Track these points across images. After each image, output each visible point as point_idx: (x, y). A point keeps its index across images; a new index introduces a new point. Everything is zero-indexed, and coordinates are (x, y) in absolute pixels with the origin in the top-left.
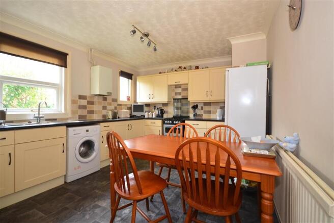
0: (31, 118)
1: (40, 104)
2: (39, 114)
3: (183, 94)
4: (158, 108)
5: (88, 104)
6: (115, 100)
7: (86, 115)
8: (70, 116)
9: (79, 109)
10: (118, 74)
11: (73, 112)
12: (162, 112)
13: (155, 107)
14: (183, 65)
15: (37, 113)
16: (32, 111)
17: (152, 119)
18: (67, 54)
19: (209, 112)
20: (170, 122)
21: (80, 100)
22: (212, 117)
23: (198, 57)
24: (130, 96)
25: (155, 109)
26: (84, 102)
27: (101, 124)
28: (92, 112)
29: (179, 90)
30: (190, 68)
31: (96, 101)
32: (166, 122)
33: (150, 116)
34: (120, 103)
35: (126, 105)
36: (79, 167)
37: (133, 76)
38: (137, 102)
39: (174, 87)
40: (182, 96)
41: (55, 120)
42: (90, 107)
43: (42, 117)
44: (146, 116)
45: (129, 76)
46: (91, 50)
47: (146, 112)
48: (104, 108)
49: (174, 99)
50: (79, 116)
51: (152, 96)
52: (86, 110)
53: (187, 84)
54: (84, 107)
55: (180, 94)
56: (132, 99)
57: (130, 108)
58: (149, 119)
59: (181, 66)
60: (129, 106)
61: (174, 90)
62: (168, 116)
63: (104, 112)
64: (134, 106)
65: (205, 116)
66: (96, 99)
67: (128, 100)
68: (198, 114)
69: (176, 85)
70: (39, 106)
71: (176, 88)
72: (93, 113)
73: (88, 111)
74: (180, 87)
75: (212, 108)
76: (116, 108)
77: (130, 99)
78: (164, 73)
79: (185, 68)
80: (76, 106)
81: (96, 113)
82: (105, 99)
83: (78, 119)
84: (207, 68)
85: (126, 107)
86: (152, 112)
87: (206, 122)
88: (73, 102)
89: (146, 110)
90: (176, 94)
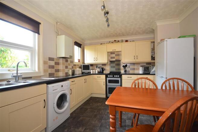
0: (10, 77)
1: (18, 63)
2: (17, 73)
3: (117, 58)
4: (99, 67)
5: (55, 64)
6: (72, 62)
7: (54, 73)
8: (42, 74)
9: (49, 68)
10: (74, 44)
11: (45, 71)
12: (103, 70)
13: (97, 66)
14: (117, 39)
15: (16, 72)
16: (9, 70)
17: (95, 74)
18: (40, 23)
19: (134, 69)
20: (112, 76)
21: (50, 61)
22: (136, 72)
23: (128, 34)
24: (80, 59)
25: (97, 68)
26: (52, 63)
27: (70, 80)
28: (57, 71)
29: (113, 55)
30: (122, 41)
31: (61, 63)
32: (109, 76)
33: (94, 73)
34: (75, 64)
35: (78, 65)
36: (57, 118)
37: (82, 46)
38: (85, 63)
39: (110, 53)
40: (116, 59)
41: (30, 78)
42: (57, 67)
43: (20, 76)
44: (92, 73)
45: (79, 45)
46: (57, 24)
47: (91, 70)
48: (66, 67)
49: (110, 61)
50: (49, 73)
51: (96, 59)
52: (54, 69)
53: (121, 51)
54: (52, 67)
55: (114, 58)
56: (81, 61)
57: (80, 68)
58: (93, 74)
59: (116, 40)
60: (80, 66)
61: (110, 56)
62: (106, 72)
63: (66, 70)
64: (83, 65)
65: (131, 72)
66: (61, 61)
67: (79, 61)
68: (127, 70)
69: (111, 52)
70: (17, 66)
71: (111, 54)
72: (59, 72)
73: (55, 70)
74: (114, 54)
75: (136, 67)
76: (73, 67)
77: (80, 61)
78: (104, 44)
79: (118, 41)
80: (47, 66)
81: (61, 72)
82: (67, 61)
83: (48, 76)
84: (134, 41)
85: (78, 67)
86: (95, 70)
87: (137, 75)
88: (45, 63)
89: (91, 68)
90: (112, 58)
